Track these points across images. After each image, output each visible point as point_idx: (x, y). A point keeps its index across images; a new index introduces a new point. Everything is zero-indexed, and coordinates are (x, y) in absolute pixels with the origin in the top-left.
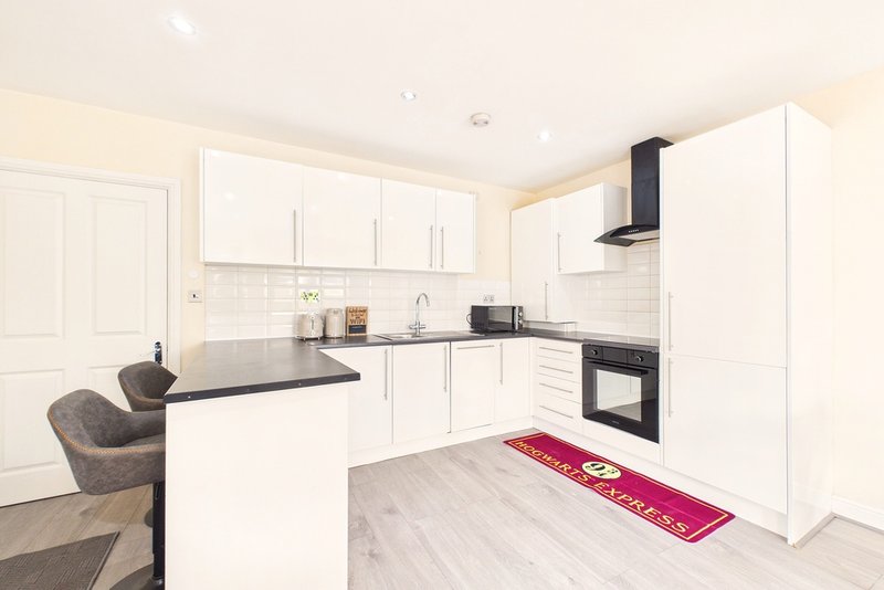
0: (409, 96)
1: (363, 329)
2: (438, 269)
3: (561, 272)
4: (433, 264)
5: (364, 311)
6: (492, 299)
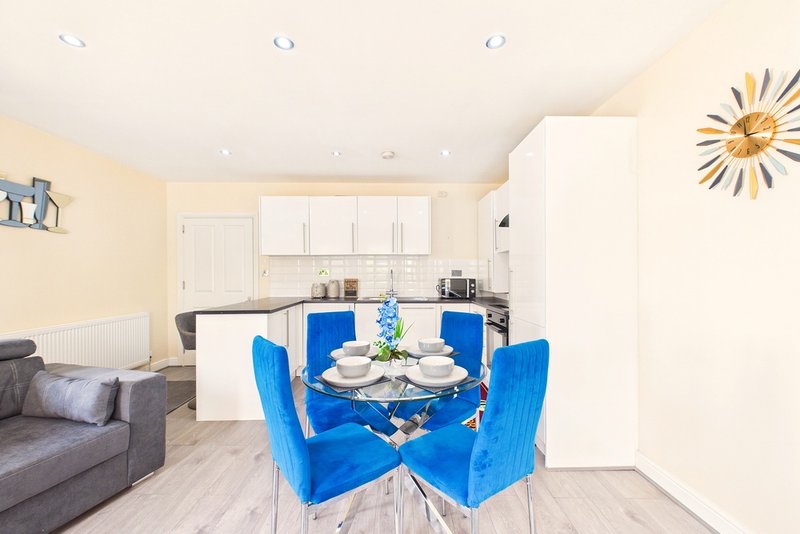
0: (336, 154)
1: (355, 293)
2: (400, 253)
3: (498, 251)
4: (395, 249)
5: (355, 281)
6: (459, 273)
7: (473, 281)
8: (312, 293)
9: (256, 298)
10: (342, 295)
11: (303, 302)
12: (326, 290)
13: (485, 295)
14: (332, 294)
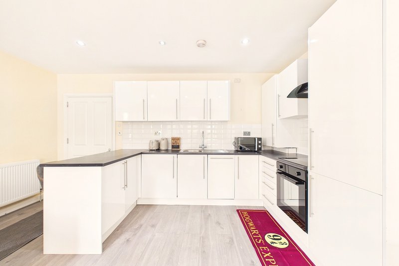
0: (162, 43)
1: (178, 147)
2: (209, 120)
3: (281, 117)
4: (206, 117)
5: (179, 139)
6: (249, 134)
7: (260, 139)
8: (150, 147)
9: (114, 150)
10: (170, 148)
11: (141, 153)
12: (159, 145)
13: (266, 149)
14: (163, 147)
